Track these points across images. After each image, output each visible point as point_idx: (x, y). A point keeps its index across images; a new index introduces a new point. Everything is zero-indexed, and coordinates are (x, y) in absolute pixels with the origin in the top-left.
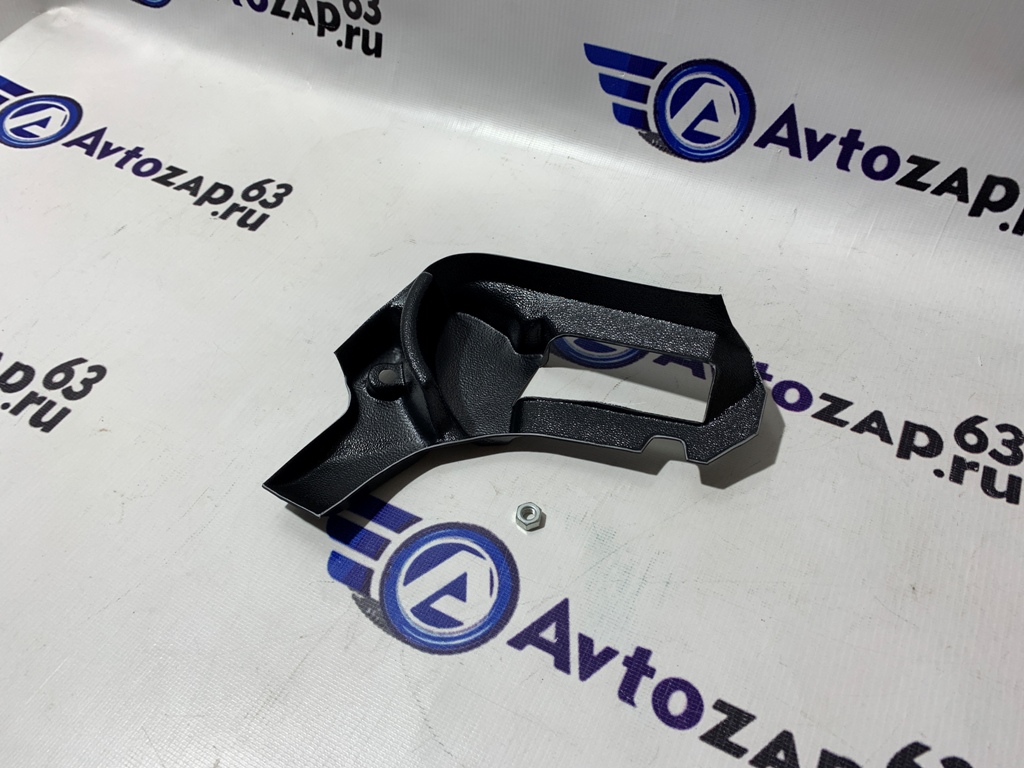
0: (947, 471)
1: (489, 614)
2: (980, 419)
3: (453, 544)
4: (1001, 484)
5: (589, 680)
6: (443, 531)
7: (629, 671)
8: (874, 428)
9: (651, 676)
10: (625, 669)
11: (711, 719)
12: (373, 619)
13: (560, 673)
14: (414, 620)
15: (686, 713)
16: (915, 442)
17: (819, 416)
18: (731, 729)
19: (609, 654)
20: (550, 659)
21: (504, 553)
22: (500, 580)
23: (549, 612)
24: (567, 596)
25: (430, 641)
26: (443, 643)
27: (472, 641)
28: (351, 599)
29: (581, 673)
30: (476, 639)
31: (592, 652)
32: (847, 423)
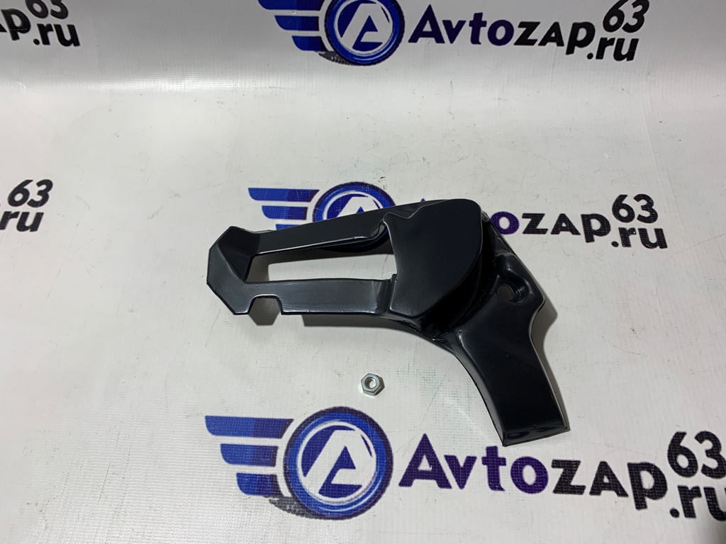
0: (619, 241)
1: (377, 470)
2: (622, 197)
3: (326, 429)
4: (653, 238)
5: (466, 486)
6: (314, 422)
7: (488, 467)
8: (564, 227)
9: (504, 464)
10: (486, 466)
11: (554, 475)
12: (294, 512)
13: (445, 490)
14: (325, 499)
15: (538, 479)
16: (593, 228)
17: (527, 231)
18: (569, 476)
19: (471, 461)
20: (433, 483)
21: (365, 419)
22: (372, 441)
23: (417, 449)
24: (424, 433)
25: (344, 510)
26: (354, 507)
27: (374, 495)
28: (270, 505)
29: (459, 484)
30: (376, 492)
31: (459, 465)
32: (546, 230)
